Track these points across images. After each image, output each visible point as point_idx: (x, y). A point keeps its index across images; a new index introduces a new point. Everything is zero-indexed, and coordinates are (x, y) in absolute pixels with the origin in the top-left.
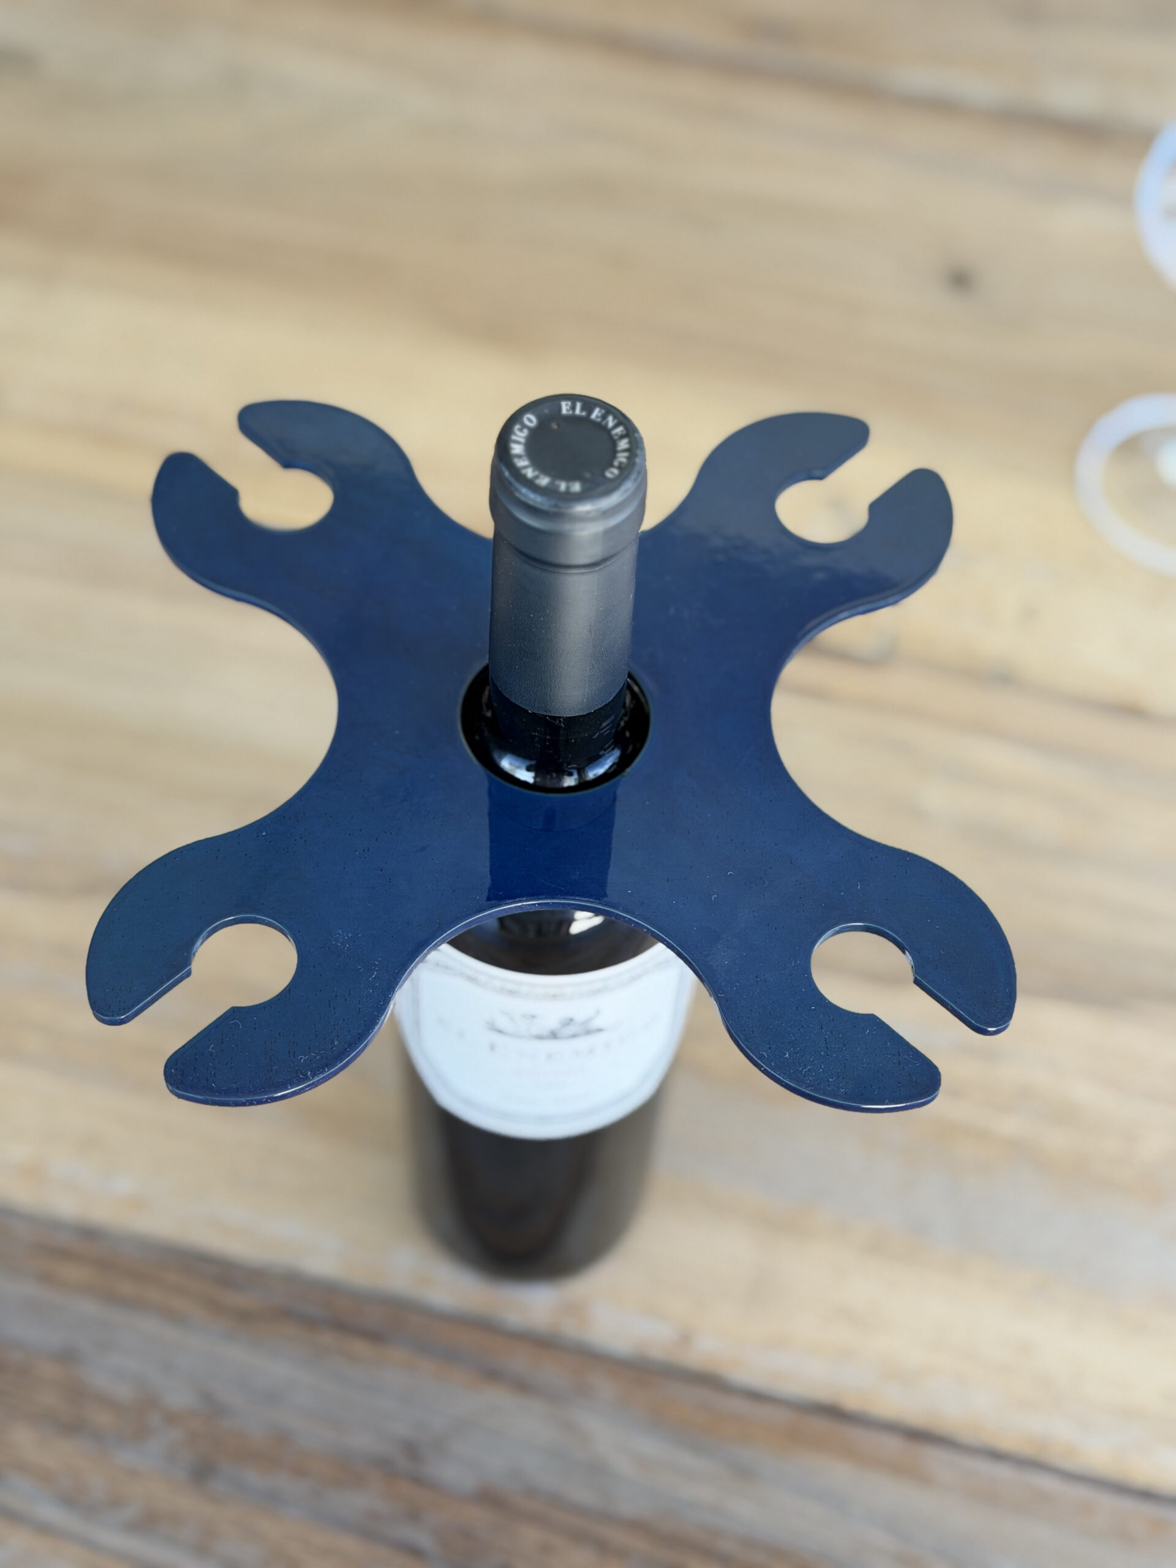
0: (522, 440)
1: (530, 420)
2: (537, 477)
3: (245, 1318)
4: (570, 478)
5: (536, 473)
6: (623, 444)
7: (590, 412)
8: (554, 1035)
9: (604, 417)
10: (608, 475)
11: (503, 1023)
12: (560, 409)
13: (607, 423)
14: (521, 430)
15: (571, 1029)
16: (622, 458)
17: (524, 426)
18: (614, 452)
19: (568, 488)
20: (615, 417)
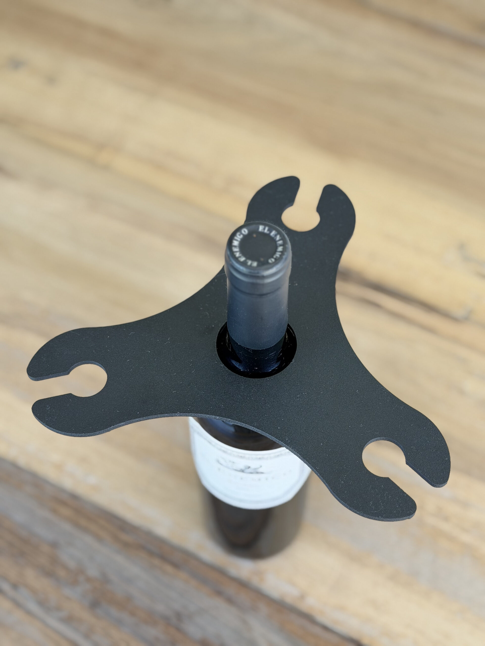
0: (239, 240)
1: (245, 231)
2: (240, 257)
3: (126, 545)
4: (253, 259)
5: (241, 255)
6: (280, 249)
7: (271, 232)
8: (242, 471)
9: (276, 235)
10: (270, 261)
11: (222, 461)
12: (258, 228)
13: (276, 238)
14: (240, 235)
15: (249, 470)
16: (278, 255)
17: (241, 233)
18: (275, 251)
19: (251, 264)
20: (281, 236)
